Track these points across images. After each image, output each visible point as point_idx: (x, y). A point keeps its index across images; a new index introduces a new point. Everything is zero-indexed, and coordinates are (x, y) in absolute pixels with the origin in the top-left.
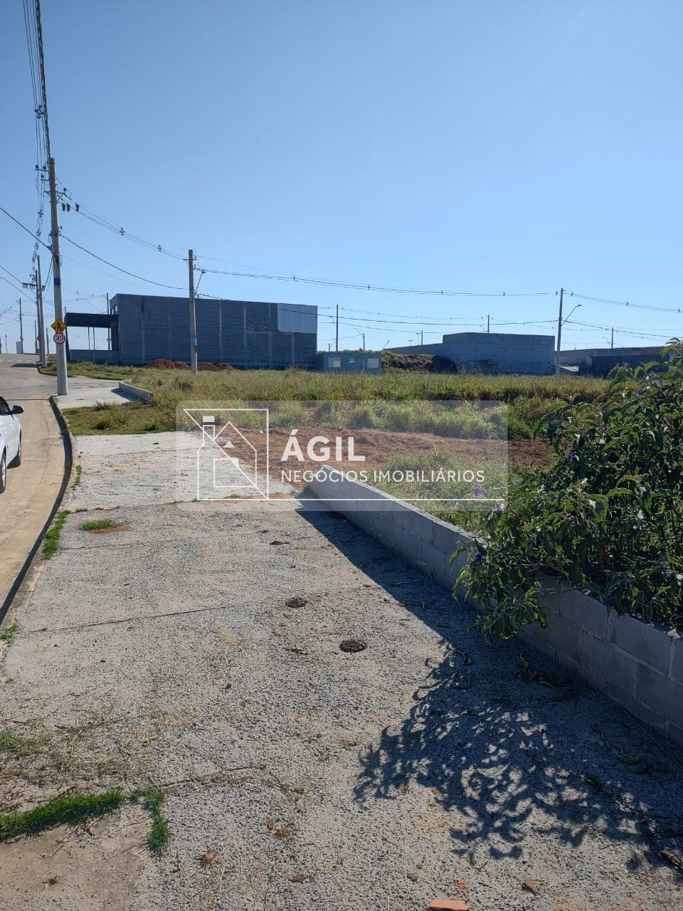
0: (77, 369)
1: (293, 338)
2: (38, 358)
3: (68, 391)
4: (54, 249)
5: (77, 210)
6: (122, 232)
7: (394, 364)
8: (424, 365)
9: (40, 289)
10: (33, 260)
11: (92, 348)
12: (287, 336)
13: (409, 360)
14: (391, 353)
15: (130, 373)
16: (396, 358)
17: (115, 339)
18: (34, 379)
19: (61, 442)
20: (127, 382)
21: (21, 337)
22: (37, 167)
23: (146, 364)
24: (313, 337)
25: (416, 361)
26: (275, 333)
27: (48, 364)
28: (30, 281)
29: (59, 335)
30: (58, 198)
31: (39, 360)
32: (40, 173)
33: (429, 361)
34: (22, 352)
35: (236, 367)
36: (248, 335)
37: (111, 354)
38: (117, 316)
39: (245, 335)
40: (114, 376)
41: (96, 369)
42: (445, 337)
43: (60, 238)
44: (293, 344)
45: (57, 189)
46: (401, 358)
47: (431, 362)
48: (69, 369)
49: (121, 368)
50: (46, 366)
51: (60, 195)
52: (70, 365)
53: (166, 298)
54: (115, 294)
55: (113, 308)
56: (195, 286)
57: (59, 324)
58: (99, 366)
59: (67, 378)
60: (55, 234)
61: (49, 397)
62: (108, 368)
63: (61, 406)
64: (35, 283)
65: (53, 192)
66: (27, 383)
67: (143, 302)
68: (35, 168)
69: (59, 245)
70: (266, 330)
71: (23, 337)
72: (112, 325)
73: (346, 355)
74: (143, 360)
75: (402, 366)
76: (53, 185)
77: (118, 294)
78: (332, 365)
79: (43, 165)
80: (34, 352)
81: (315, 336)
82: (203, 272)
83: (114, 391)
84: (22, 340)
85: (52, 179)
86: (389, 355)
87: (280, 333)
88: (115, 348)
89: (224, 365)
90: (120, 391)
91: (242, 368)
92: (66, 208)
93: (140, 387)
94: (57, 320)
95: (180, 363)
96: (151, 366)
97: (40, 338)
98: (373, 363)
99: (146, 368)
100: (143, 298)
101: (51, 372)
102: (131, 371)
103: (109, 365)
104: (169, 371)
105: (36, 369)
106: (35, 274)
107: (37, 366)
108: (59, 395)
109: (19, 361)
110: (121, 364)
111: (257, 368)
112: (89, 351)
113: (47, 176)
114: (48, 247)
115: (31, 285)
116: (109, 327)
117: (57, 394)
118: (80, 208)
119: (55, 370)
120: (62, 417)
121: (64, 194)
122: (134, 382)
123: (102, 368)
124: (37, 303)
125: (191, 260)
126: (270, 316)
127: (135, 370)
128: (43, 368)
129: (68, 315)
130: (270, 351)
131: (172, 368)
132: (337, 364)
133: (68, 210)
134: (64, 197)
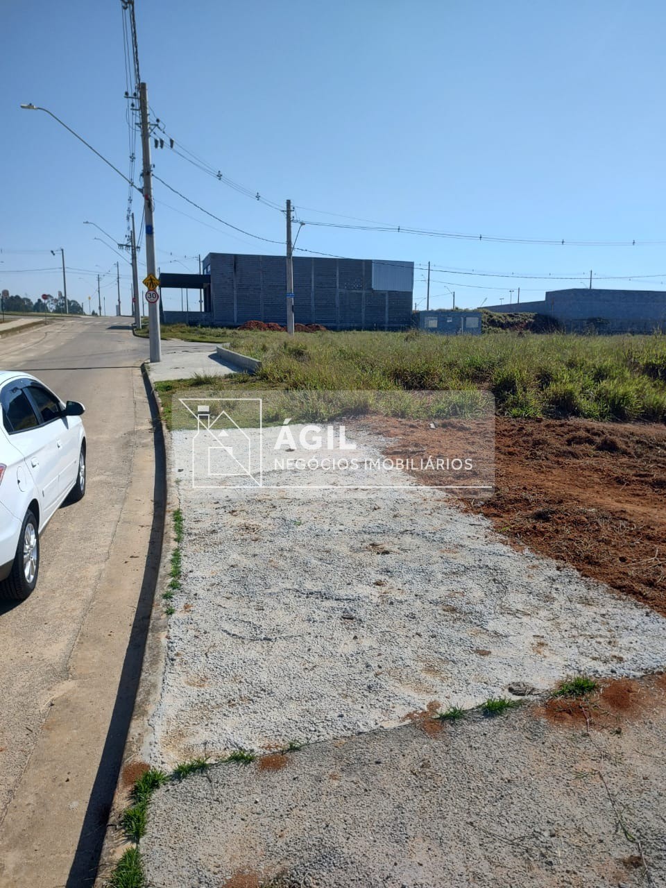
0: (171, 331)
1: (387, 297)
2: (133, 320)
3: (161, 357)
4: (146, 192)
5: (172, 146)
6: (219, 176)
7: (492, 323)
8: (525, 324)
9: (135, 249)
10: (128, 218)
11: (185, 310)
12: (382, 294)
13: (510, 320)
14: (489, 311)
15: (224, 335)
16: (495, 317)
17: (208, 300)
18: (129, 342)
19: (150, 439)
20: (225, 347)
21: (119, 300)
22: (127, 94)
23: (239, 326)
24: (408, 296)
25: (516, 320)
26: (368, 292)
27: (142, 326)
28: (125, 242)
29: (152, 292)
30: (150, 131)
31: (134, 322)
32: (131, 101)
33: (531, 320)
34: (120, 315)
35: (328, 328)
36: (341, 294)
37: (204, 316)
38: (210, 276)
39: (338, 295)
40: (208, 338)
41: (189, 332)
42: (548, 294)
43: (152, 179)
44: (387, 303)
45: (148, 120)
46: (500, 317)
47: (533, 321)
48: (162, 331)
49: (213, 330)
50: (141, 329)
51: (152, 127)
52: (164, 327)
53: (259, 256)
54: (208, 253)
55: (205, 268)
56: (293, 241)
57: (151, 279)
58: (193, 328)
59: (160, 341)
60: (146, 174)
61: (141, 364)
62: (201, 330)
63: (154, 377)
64: (130, 244)
65: (144, 124)
66: (120, 347)
67: (236, 261)
68: (124, 95)
69: (152, 187)
70: (360, 288)
71: (121, 300)
72: (205, 285)
73: (441, 314)
74: (236, 320)
75: (502, 326)
76: (144, 116)
77: (211, 253)
78: (428, 325)
79: (134, 91)
80: (131, 314)
81: (411, 293)
82: (302, 224)
83: (212, 357)
84: (120, 302)
85: (143, 107)
86: (487, 313)
87: (373, 291)
88: (208, 310)
89: (317, 326)
90: (219, 357)
91: (334, 329)
92: (159, 144)
93: (242, 354)
94: (149, 275)
95: (272, 324)
96: (243, 328)
97: (135, 300)
98: (473, 322)
99: (239, 330)
100: (236, 257)
101: (145, 335)
102: (225, 333)
103: (202, 326)
104: (263, 333)
105: (131, 331)
106: (130, 235)
107: (132, 328)
108: (151, 362)
109: (115, 324)
110: (213, 326)
111: (350, 329)
112: (183, 313)
113: (137, 105)
114: (140, 190)
115: (127, 246)
116: (200, 288)
117: (149, 361)
118: (174, 143)
119: (148, 332)
120: (153, 394)
121: (157, 125)
122: (234, 346)
123: (195, 330)
124: (132, 264)
125: (289, 211)
126: (364, 274)
127: (229, 332)
128: (137, 330)
129: (162, 275)
130: (363, 310)
131: (265, 330)
132: (433, 323)
133: (162, 147)
134: (156, 130)
